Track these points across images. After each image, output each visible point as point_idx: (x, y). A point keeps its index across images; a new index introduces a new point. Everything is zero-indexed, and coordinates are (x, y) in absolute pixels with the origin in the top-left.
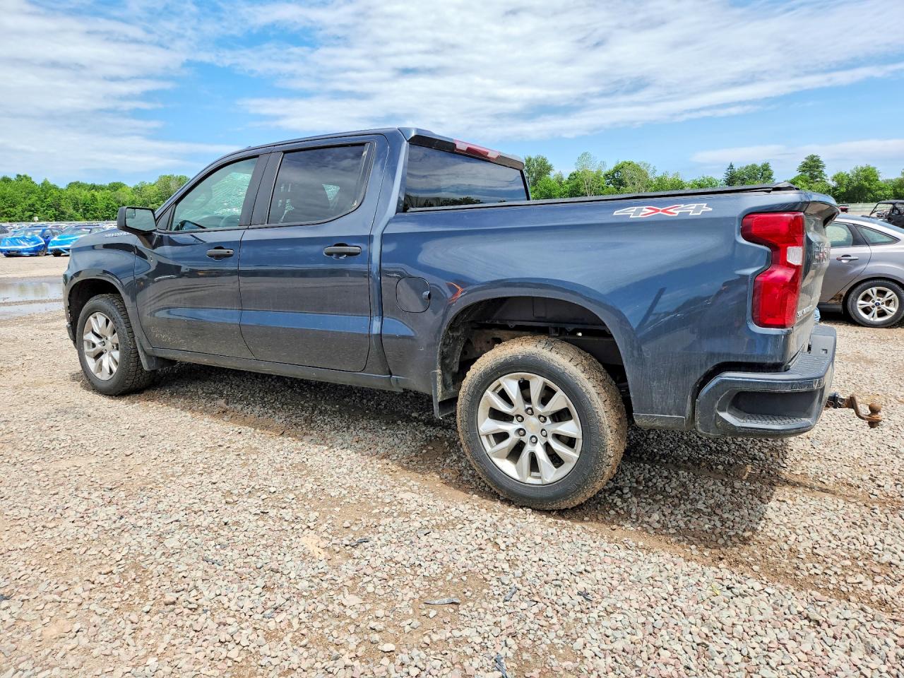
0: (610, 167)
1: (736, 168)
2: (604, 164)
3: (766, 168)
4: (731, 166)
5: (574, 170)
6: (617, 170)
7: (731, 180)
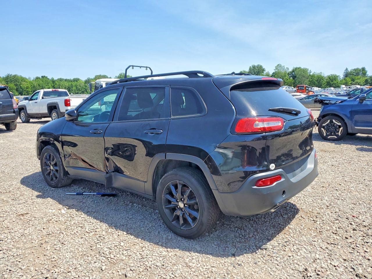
0: (291, 70)
1: (349, 70)
2: (288, 68)
3: (363, 69)
4: (347, 69)
5: (274, 71)
6: (293, 71)
7: (347, 75)
